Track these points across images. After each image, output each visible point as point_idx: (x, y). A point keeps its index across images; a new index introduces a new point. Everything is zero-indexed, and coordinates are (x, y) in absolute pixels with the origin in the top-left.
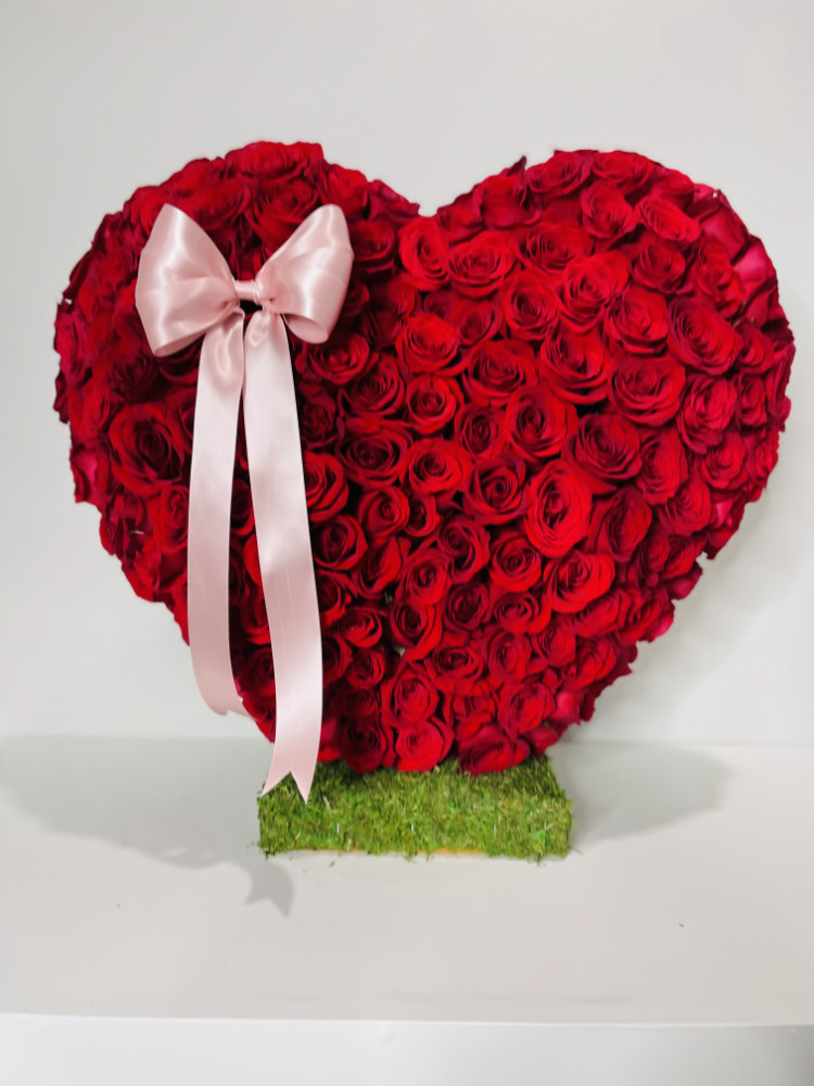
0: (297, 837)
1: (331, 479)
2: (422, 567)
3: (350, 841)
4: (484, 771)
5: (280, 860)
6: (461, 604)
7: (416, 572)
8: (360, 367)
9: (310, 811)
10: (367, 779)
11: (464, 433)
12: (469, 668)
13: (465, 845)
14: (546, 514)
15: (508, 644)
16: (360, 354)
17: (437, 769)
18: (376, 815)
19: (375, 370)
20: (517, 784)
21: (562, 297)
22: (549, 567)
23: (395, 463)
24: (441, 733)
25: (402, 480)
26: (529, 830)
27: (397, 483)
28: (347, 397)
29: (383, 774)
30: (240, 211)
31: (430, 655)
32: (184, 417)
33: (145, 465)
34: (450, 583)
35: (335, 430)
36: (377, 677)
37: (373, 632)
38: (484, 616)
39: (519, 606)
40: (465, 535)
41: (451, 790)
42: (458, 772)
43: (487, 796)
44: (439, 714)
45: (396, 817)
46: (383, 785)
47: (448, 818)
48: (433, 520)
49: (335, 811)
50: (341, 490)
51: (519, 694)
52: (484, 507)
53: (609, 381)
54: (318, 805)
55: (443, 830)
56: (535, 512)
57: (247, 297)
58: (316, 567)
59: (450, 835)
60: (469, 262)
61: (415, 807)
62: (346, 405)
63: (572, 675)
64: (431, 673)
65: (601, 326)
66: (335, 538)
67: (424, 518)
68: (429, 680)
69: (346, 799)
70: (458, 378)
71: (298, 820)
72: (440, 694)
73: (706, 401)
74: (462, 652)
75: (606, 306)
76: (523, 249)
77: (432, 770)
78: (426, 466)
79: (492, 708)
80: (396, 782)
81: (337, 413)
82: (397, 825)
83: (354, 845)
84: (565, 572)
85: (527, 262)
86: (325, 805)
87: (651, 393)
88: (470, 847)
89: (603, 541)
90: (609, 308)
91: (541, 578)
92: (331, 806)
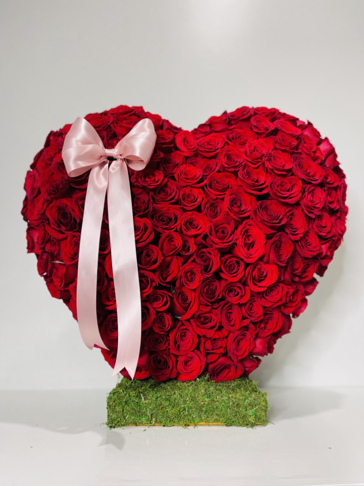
0: (127, 418)
1: (146, 228)
2: (188, 272)
3: (154, 419)
4: (222, 381)
5: (118, 430)
6: (207, 290)
7: (186, 274)
8: (160, 182)
9: (134, 401)
10: (162, 385)
11: (206, 210)
12: (212, 324)
13: (213, 419)
14: (245, 244)
15: (230, 311)
16: (159, 177)
17: (198, 379)
18: (167, 403)
19: (166, 185)
20: (239, 386)
21: (246, 154)
22: (248, 269)
23: (176, 222)
24: (200, 359)
25: (178, 229)
26: (246, 410)
27: (176, 231)
28: (153, 195)
29: (170, 383)
30: (108, 124)
31: (193, 317)
32: (80, 203)
33: (61, 225)
34: (202, 279)
35: (148, 208)
36: (167, 327)
37: (165, 304)
38: (218, 296)
39: (235, 291)
40: (208, 255)
41: (206, 390)
42: (208, 381)
43: (224, 392)
44: (198, 348)
45: (178, 404)
46: (171, 388)
47: (204, 404)
48: (193, 249)
49: (147, 401)
50: (151, 233)
51: (237, 337)
52: (216, 240)
53: (269, 185)
54: (138, 399)
55: (202, 411)
56: (240, 242)
57: (110, 155)
58: (139, 269)
59: (206, 414)
60: (205, 144)
61: (188, 399)
62: (153, 198)
63: (262, 328)
64: (195, 326)
65: (263, 164)
66: (148, 255)
67: (189, 248)
68: (193, 330)
69: (152, 395)
70: (202, 188)
71: (128, 408)
72: (199, 337)
73: (312, 196)
74: (208, 315)
75: (265, 157)
76: (228, 138)
77: (195, 380)
78: (190, 223)
79: (224, 346)
80: (178, 386)
81: (149, 200)
82: (178, 409)
83: (156, 421)
84: (255, 273)
85: (230, 142)
86: (141, 398)
87: (288, 191)
88: (216, 420)
89: (272, 257)
90: (266, 158)
91: (244, 275)
92: (145, 399)
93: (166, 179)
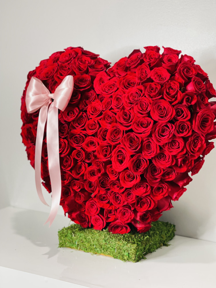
0: (66, 244)
3: (79, 247)
4: (116, 233)
7: (90, 172)
8: (76, 116)
10: (85, 230)
11: (100, 135)
16: (76, 113)
17: (104, 230)
18: (85, 240)
24: (102, 219)
27: (82, 148)
28: (73, 124)
29: (89, 230)
30: (53, 74)
34: (98, 176)
35: (68, 133)
36: (82, 201)
37: (79, 188)
41: (105, 237)
42: (108, 232)
43: (114, 239)
45: (90, 242)
46: (89, 233)
47: (103, 244)
52: (102, 156)
54: (71, 235)
55: (102, 248)
56: (113, 159)
59: (104, 249)
61: (95, 240)
69: (78, 234)
71: (67, 239)
77: (102, 230)
78: (90, 143)
79: (116, 214)
80: (92, 232)
82: (90, 244)
83: (80, 249)
88: (109, 254)
90: (136, 103)
92: (74, 236)
93: (81, 113)
